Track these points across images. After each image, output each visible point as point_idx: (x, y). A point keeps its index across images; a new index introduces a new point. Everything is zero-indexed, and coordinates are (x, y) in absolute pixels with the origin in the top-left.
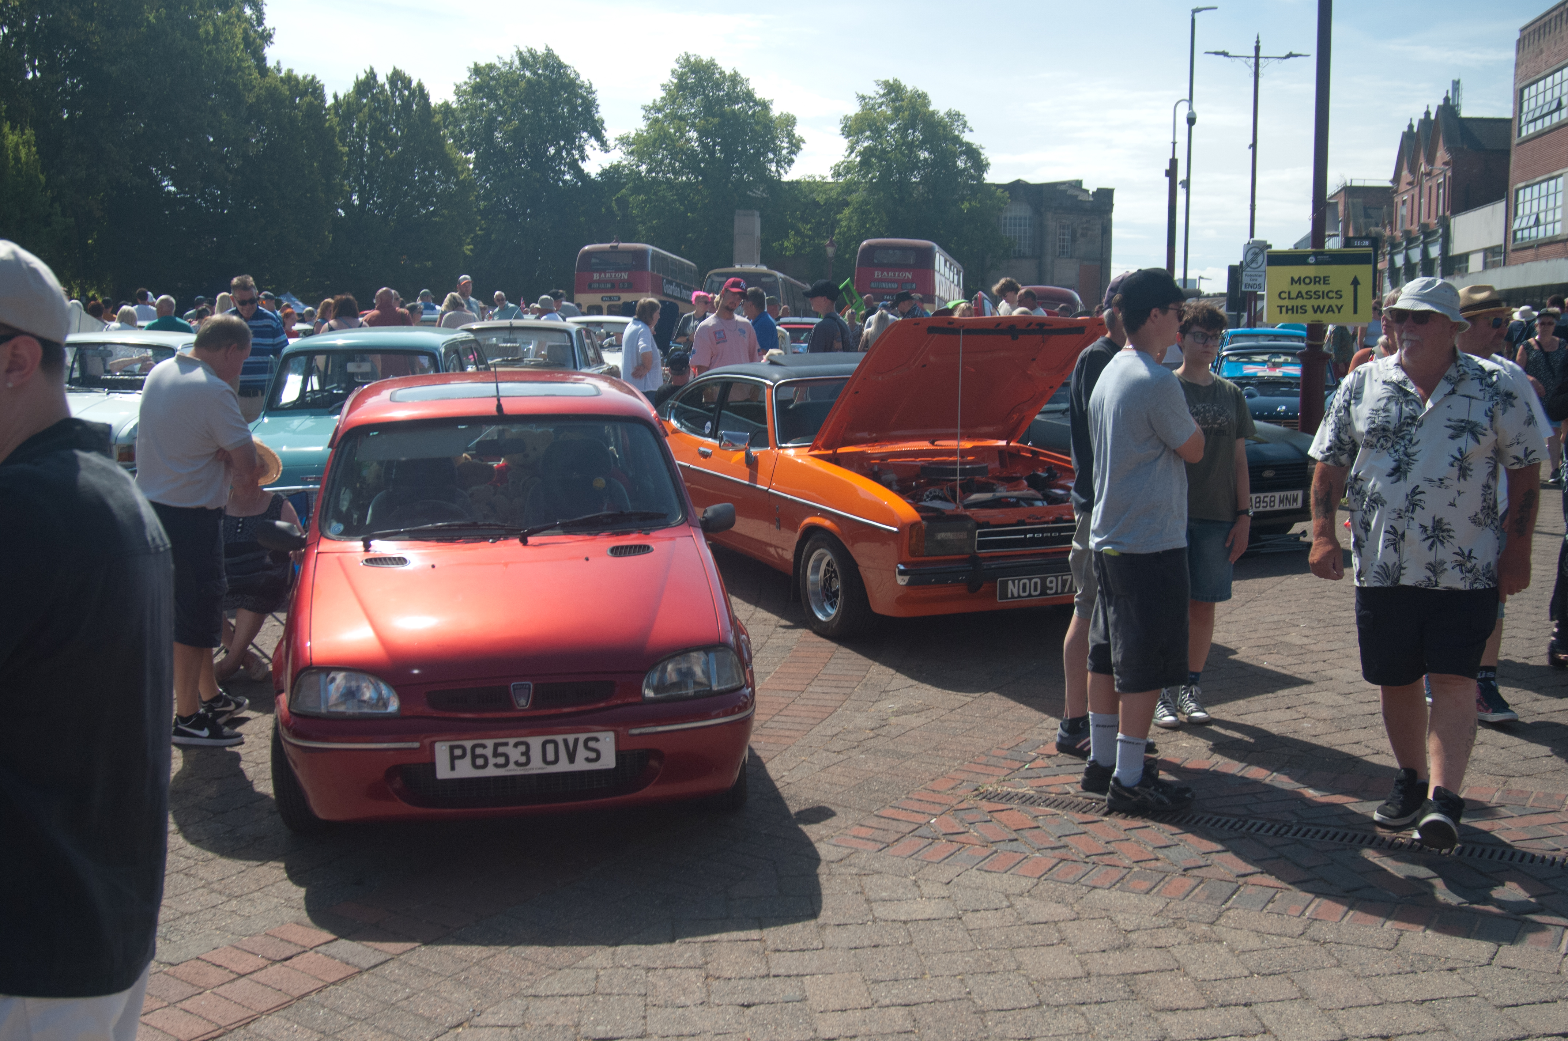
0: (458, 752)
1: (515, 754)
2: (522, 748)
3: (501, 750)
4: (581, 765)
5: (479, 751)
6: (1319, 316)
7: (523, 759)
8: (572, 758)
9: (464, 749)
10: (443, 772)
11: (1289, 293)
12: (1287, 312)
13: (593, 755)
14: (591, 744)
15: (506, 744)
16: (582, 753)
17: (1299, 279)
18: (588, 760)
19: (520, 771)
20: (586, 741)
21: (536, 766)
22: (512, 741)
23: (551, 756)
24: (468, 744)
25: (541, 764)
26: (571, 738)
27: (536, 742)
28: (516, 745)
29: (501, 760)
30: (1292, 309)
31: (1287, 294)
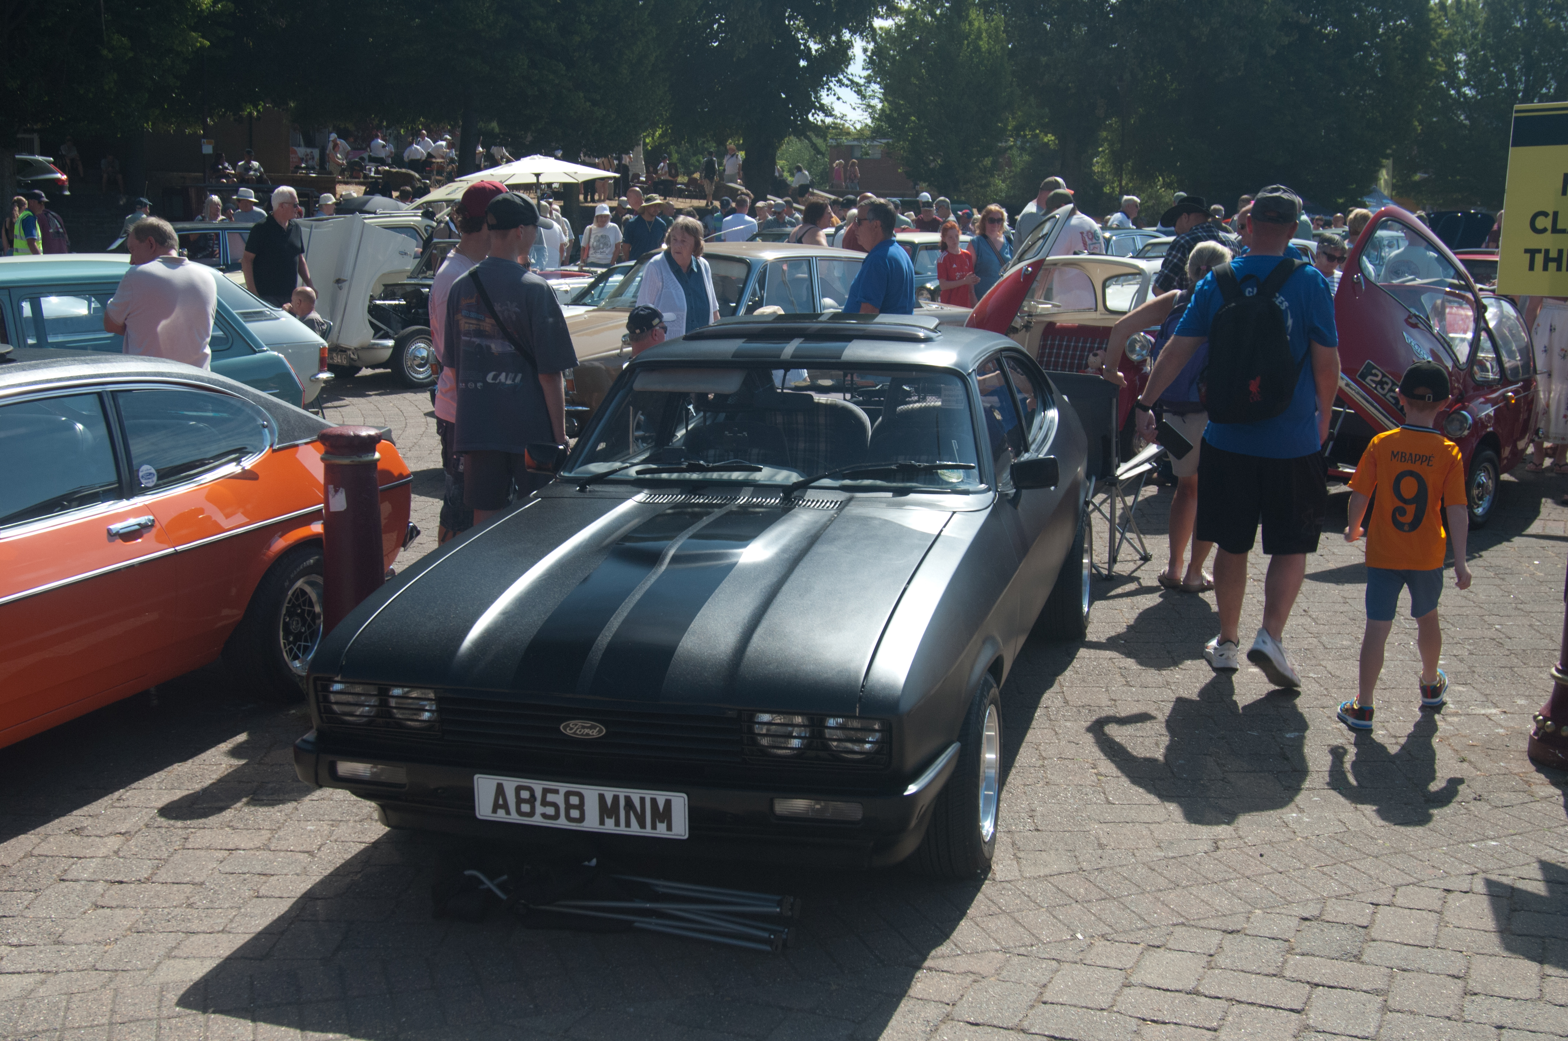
11: (1556, 214)
12: (1545, 268)
31: (1550, 218)
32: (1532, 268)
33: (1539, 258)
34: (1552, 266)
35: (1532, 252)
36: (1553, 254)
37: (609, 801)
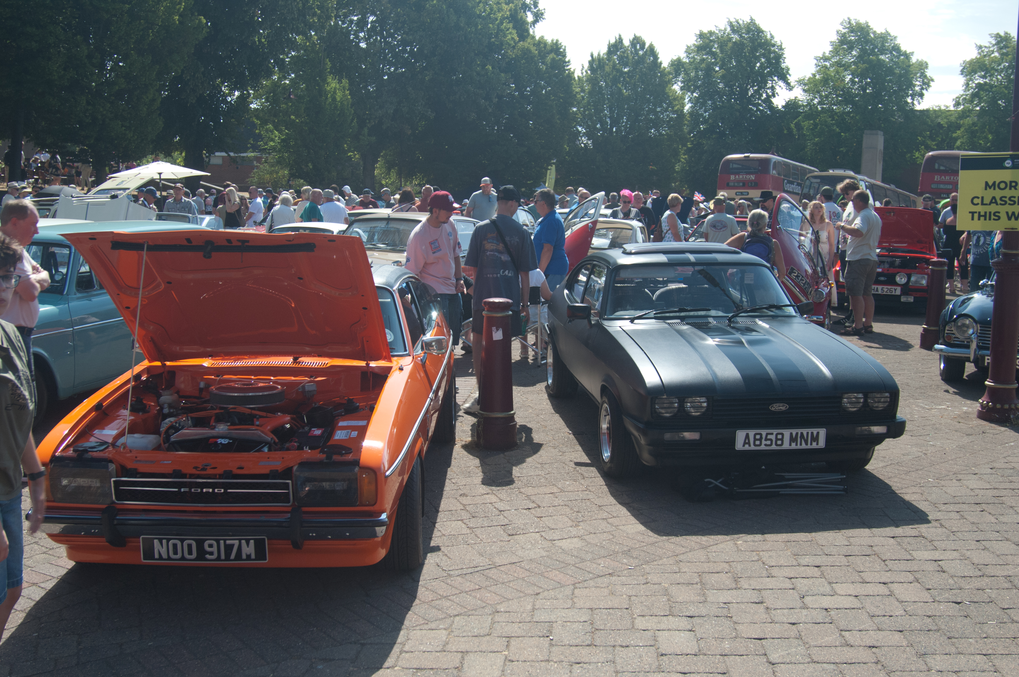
6: (1013, 224)
11: (982, 198)
12: (979, 219)
30: (985, 216)
31: (980, 199)
32: (973, 219)
33: (976, 216)
34: (982, 218)
35: (973, 213)
36: (982, 214)
37: (794, 436)
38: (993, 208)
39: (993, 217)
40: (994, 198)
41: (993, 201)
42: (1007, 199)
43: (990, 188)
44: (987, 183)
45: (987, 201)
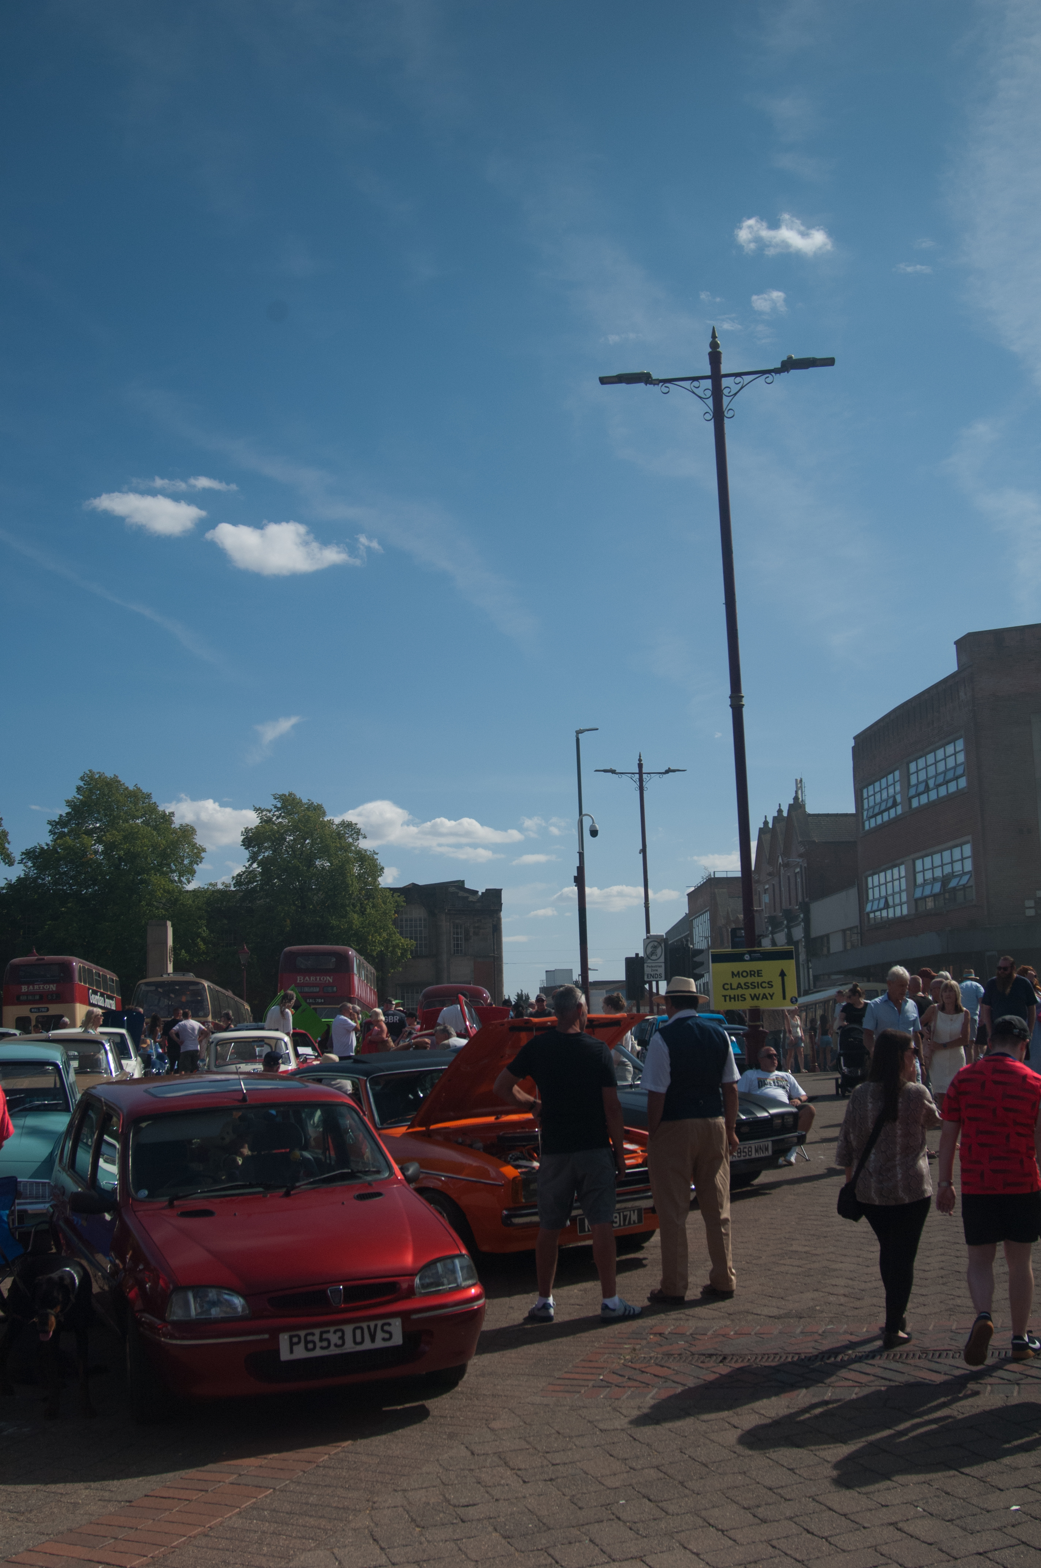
0: (295, 1340)
1: (334, 1338)
2: (339, 1334)
3: (325, 1336)
4: (379, 1344)
5: (310, 1338)
6: (755, 1003)
7: (340, 1342)
8: (373, 1339)
9: (299, 1336)
10: (285, 1355)
11: (731, 984)
12: (730, 1001)
13: (387, 1336)
14: (386, 1328)
15: (328, 1332)
16: (380, 1335)
17: (738, 973)
18: (384, 1339)
19: (337, 1351)
20: (383, 1326)
21: (350, 1347)
22: (332, 1329)
23: (359, 1339)
24: (302, 1333)
25: (353, 1345)
26: (372, 1324)
27: (348, 1329)
28: (335, 1332)
29: (325, 1344)
30: (734, 998)
32: (725, 1001)
33: (728, 998)
34: (733, 1000)
35: (725, 996)
36: (732, 996)
38: (740, 992)
39: (740, 998)
40: (739, 984)
41: (739, 986)
42: (749, 985)
43: (736, 976)
44: (733, 973)
45: (734, 986)
